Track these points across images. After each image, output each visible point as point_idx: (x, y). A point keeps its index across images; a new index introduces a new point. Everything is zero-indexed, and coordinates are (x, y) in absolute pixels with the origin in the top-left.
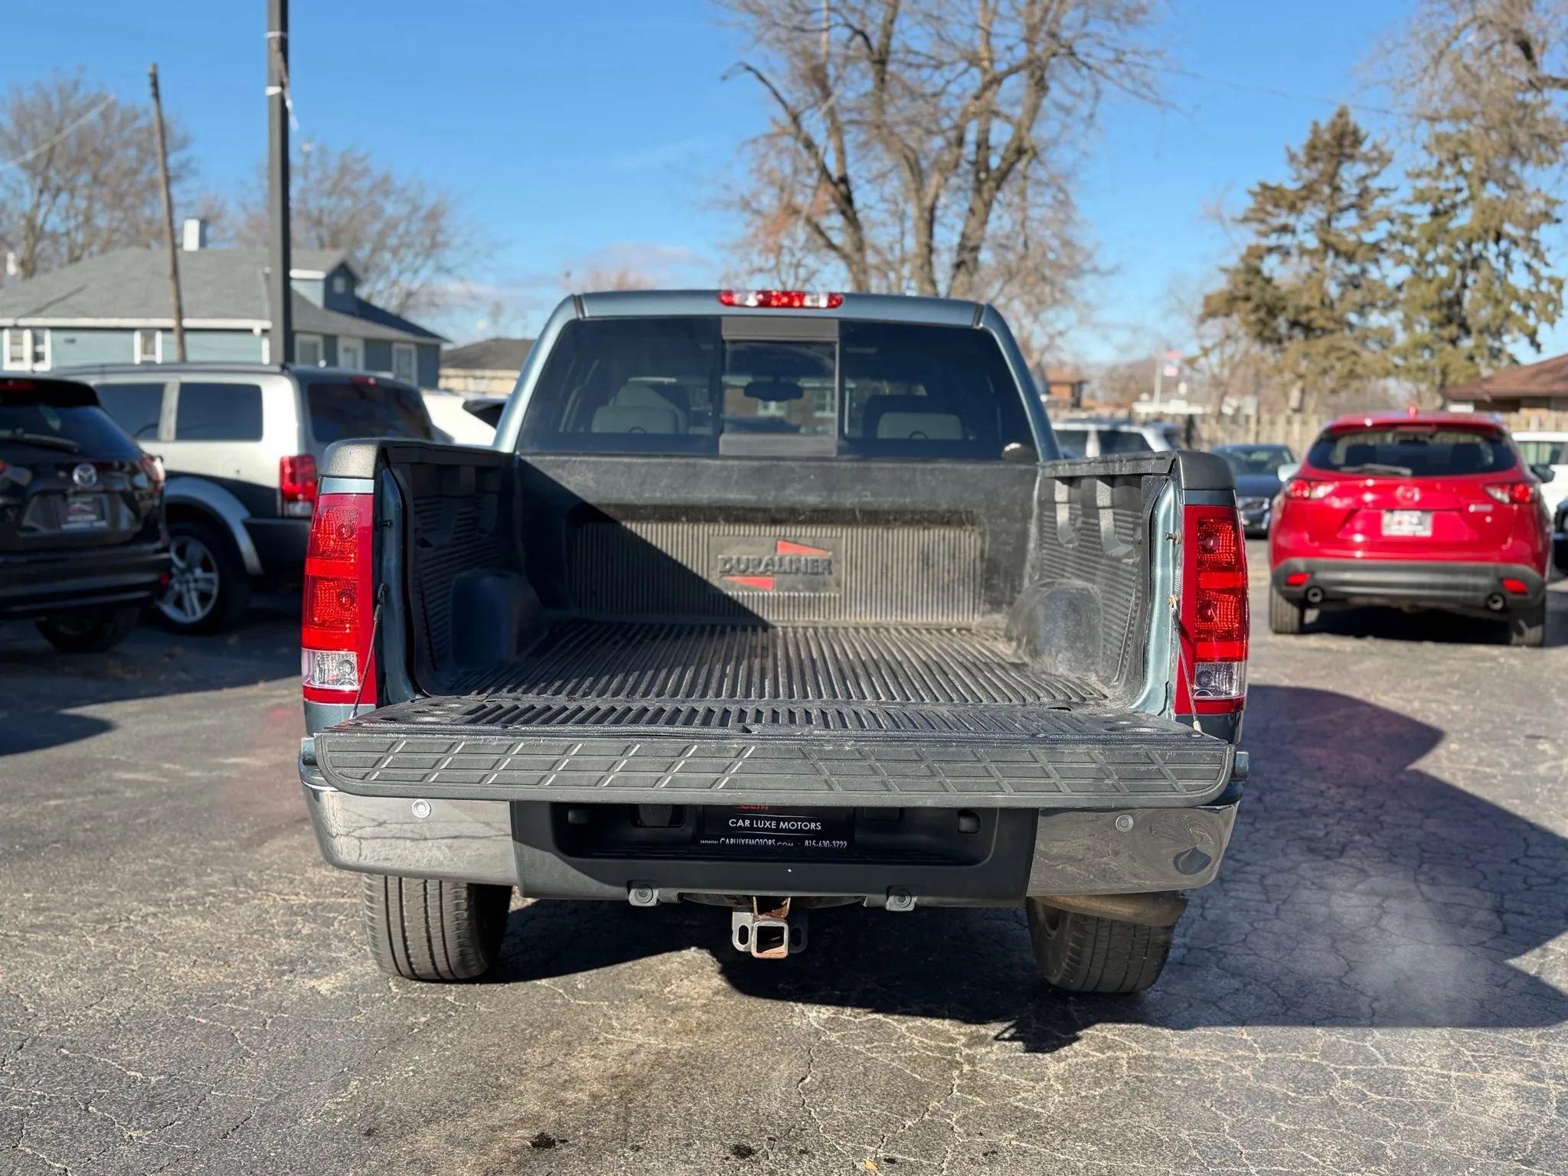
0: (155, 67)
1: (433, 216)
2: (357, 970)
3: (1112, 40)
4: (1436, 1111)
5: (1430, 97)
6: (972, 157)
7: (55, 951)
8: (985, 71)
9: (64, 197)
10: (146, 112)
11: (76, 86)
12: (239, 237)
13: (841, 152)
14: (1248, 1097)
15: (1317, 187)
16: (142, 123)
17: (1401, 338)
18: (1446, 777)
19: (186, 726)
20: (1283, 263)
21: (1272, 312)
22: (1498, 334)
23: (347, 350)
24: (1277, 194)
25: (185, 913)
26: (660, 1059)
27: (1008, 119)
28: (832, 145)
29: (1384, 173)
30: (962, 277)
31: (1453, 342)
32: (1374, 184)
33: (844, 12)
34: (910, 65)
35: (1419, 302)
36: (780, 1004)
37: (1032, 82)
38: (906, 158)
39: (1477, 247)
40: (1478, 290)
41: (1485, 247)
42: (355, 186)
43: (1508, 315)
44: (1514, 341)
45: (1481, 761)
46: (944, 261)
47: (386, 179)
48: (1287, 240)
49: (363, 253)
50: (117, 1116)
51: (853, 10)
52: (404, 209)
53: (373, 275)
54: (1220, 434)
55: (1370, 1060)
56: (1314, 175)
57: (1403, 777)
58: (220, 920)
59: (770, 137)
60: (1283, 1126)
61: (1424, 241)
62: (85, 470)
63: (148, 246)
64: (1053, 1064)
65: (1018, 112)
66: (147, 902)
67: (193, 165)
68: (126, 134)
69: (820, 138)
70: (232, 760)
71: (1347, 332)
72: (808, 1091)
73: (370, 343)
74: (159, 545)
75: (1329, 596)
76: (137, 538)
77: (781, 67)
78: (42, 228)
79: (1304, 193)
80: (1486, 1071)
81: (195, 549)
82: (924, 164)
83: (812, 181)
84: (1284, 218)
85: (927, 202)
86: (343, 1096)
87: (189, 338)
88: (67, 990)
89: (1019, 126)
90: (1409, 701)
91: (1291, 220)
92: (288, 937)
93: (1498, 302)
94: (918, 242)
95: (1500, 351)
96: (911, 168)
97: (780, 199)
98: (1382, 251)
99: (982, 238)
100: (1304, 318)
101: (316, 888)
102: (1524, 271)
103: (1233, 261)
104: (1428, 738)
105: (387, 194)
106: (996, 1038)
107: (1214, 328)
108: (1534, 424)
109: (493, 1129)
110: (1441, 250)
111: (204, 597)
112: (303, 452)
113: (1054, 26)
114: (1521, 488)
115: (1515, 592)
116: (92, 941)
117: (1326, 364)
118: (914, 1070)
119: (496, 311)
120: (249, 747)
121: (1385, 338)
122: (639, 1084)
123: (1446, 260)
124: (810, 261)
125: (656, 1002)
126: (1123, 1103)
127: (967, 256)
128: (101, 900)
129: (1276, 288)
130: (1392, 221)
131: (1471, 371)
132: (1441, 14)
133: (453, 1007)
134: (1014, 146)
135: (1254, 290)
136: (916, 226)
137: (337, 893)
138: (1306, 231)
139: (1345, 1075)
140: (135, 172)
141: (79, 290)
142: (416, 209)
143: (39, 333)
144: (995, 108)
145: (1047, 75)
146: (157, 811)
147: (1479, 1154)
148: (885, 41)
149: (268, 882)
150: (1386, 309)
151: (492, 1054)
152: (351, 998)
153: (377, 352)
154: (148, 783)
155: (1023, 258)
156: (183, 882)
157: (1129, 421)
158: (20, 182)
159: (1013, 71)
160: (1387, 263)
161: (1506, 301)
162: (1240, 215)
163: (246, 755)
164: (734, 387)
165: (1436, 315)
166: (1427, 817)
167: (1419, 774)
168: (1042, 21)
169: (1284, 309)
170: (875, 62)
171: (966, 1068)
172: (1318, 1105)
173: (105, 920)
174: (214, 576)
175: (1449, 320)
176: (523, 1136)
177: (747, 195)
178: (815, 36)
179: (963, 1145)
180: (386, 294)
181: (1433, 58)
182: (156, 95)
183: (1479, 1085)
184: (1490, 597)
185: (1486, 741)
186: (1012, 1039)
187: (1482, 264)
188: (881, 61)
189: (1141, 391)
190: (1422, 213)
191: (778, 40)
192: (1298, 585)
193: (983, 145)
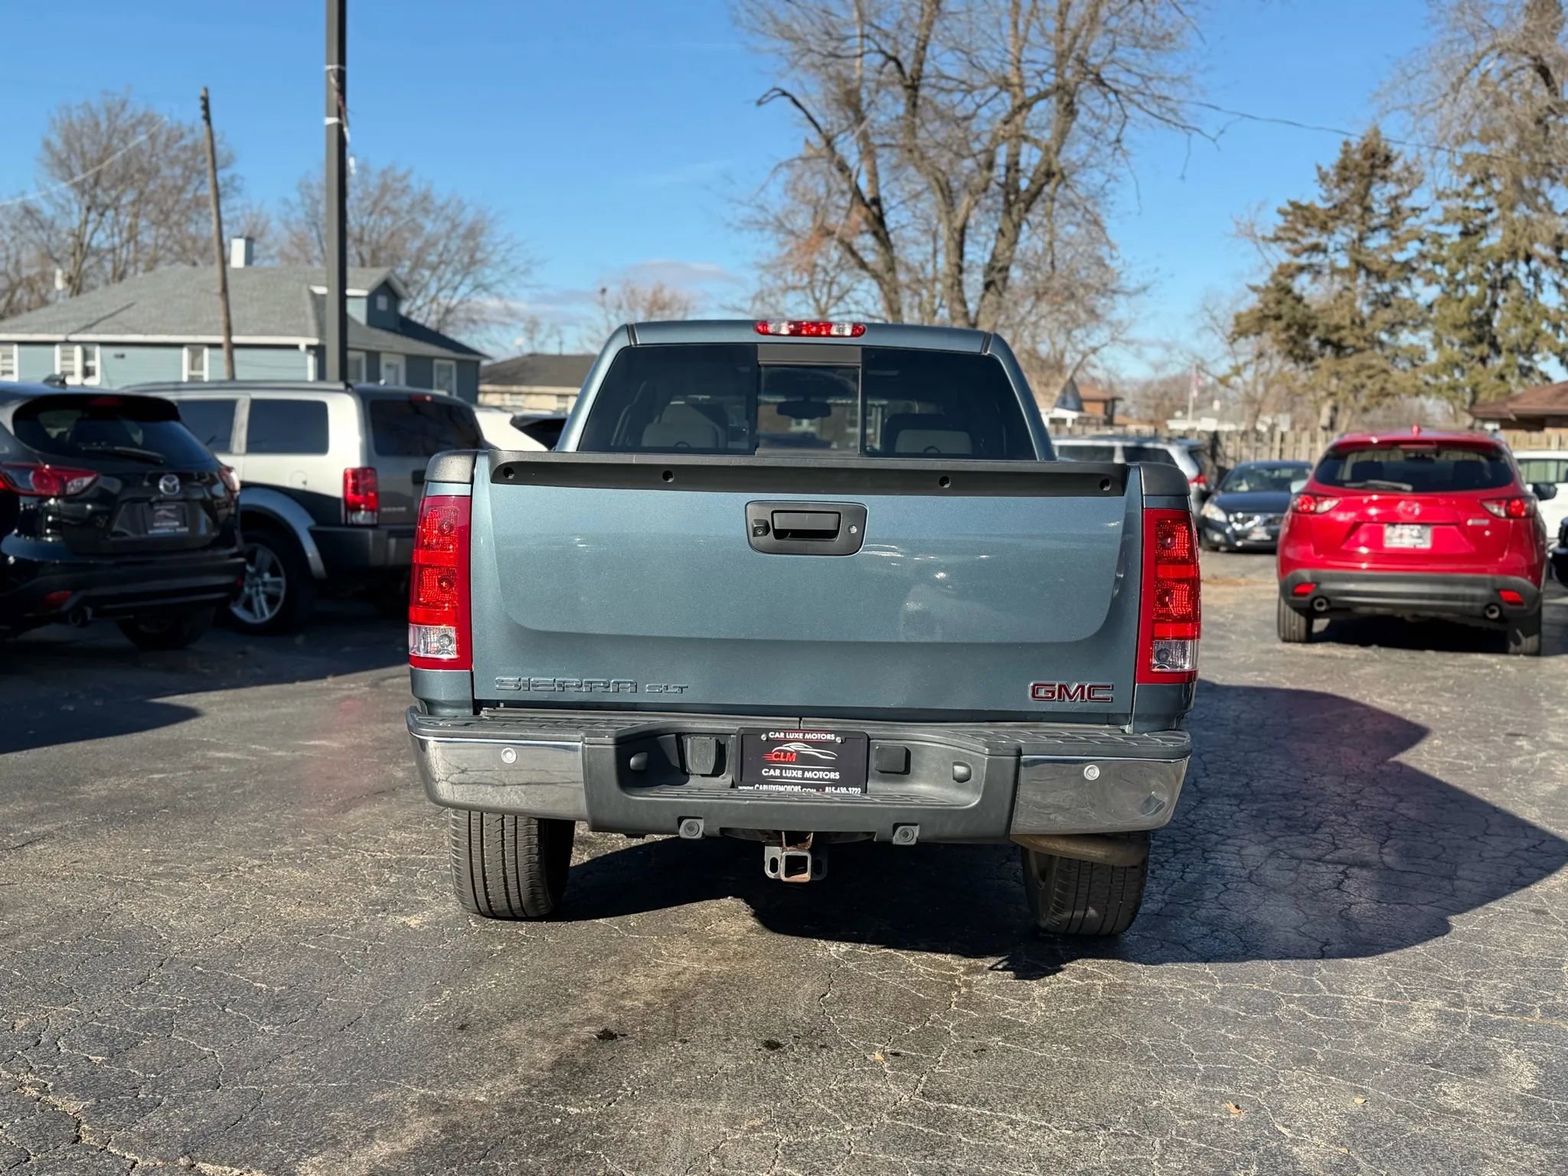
0: (206, 90)
1: (472, 233)
2: (440, 909)
3: (1139, 66)
4: (1364, 1027)
5: (1449, 123)
6: (1002, 180)
7: (177, 893)
8: (1015, 96)
9: (110, 213)
10: (192, 131)
11: (123, 105)
12: (282, 254)
13: (874, 175)
14: (1204, 1015)
15: (1348, 207)
16: (188, 141)
17: (1433, 357)
18: (1424, 768)
19: (269, 712)
20: (1314, 280)
21: (1304, 330)
22: (1529, 353)
23: (389, 366)
24: (1307, 214)
25: (286, 865)
26: (702, 979)
27: (1036, 143)
28: (865, 167)
29: (1415, 193)
30: (991, 298)
31: (1483, 360)
32: (1406, 203)
33: (877, 38)
34: (942, 89)
35: (1449, 321)
36: (805, 940)
37: (1061, 107)
38: (937, 180)
39: (1507, 267)
40: (1508, 310)
41: (1515, 267)
42: (394, 205)
43: (1538, 333)
44: (1545, 359)
45: (1460, 755)
46: (974, 282)
47: (426, 198)
48: (1317, 259)
49: (403, 270)
50: (251, 1015)
51: (887, 36)
52: (444, 227)
53: (413, 291)
54: (1245, 452)
55: (1314, 989)
56: (1345, 195)
57: (1384, 768)
58: (317, 871)
59: (805, 159)
60: (1231, 1036)
61: (1454, 261)
62: (170, 480)
63: (194, 264)
64: (1038, 988)
65: (1047, 135)
66: (253, 856)
67: (237, 183)
68: (172, 153)
69: (853, 160)
70: (312, 743)
71: (1378, 351)
72: (828, 1004)
73: (411, 360)
74: (234, 550)
75: (1333, 605)
76: (215, 544)
77: (815, 92)
78: (89, 245)
79: (1335, 213)
80: (1414, 999)
81: (265, 555)
82: (955, 185)
83: (844, 202)
84: (1314, 237)
85: (958, 224)
86: (438, 1002)
87: (238, 354)
88: (194, 922)
89: (1047, 149)
90: (1402, 703)
91: (1323, 240)
92: (377, 884)
93: (1527, 321)
94: (949, 263)
95: (1531, 369)
96: (942, 190)
97: (814, 220)
98: (1414, 270)
99: (1011, 259)
100: (1334, 337)
101: (399, 847)
102: (1554, 290)
103: (1262, 280)
104: (1414, 734)
105: (426, 212)
106: (991, 969)
107: (1247, 347)
108: (1554, 444)
109: (565, 1026)
110: (1472, 269)
111: (272, 600)
112: (366, 465)
113: (1082, 53)
114: (1517, 503)
115: (1511, 603)
116: (208, 886)
117: (1357, 381)
118: (918, 990)
119: (532, 327)
120: (326, 731)
121: (1416, 357)
122: (686, 996)
123: (1477, 279)
124: (844, 279)
125: (699, 938)
126: (1096, 1017)
127: (997, 276)
128: (212, 854)
129: (1307, 306)
130: (1422, 241)
131: (1502, 389)
132: (1461, 41)
133: (525, 939)
134: (1043, 169)
135: (1284, 309)
136: (947, 245)
137: (416, 851)
138: (1337, 250)
139: (1290, 1001)
140: (181, 190)
141: (128, 307)
142: (455, 227)
143: (89, 348)
144: (1024, 132)
145: (1076, 100)
146: (250, 784)
147: (1396, 1059)
148: (917, 66)
149: (356, 842)
150: (1416, 328)
151: (561, 972)
152: (437, 931)
153: (419, 367)
154: (239, 761)
155: (1049, 279)
156: (282, 841)
157: (1155, 438)
158: (69, 201)
159: (1042, 96)
160: (1418, 283)
161: (1537, 319)
162: (1270, 235)
163: (325, 738)
164: (767, 403)
165: (1465, 333)
166: (1401, 801)
167: (1400, 765)
168: (1070, 49)
169: (1315, 327)
170: (907, 87)
171: (964, 990)
172: (1263, 1022)
173: (218, 870)
174: (282, 580)
175: (1480, 340)
176: (590, 1031)
177: (781, 215)
178: (848, 62)
179: (957, 1045)
180: (425, 310)
181: (1453, 85)
182: (207, 118)
183: (1406, 1009)
184: (1487, 607)
185: (1468, 738)
186: (1004, 969)
187: (1513, 283)
188: (913, 87)
189: (1175, 408)
190: (1452, 232)
191: (813, 65)
192: (1304, 594)
193: (1013, 166)
